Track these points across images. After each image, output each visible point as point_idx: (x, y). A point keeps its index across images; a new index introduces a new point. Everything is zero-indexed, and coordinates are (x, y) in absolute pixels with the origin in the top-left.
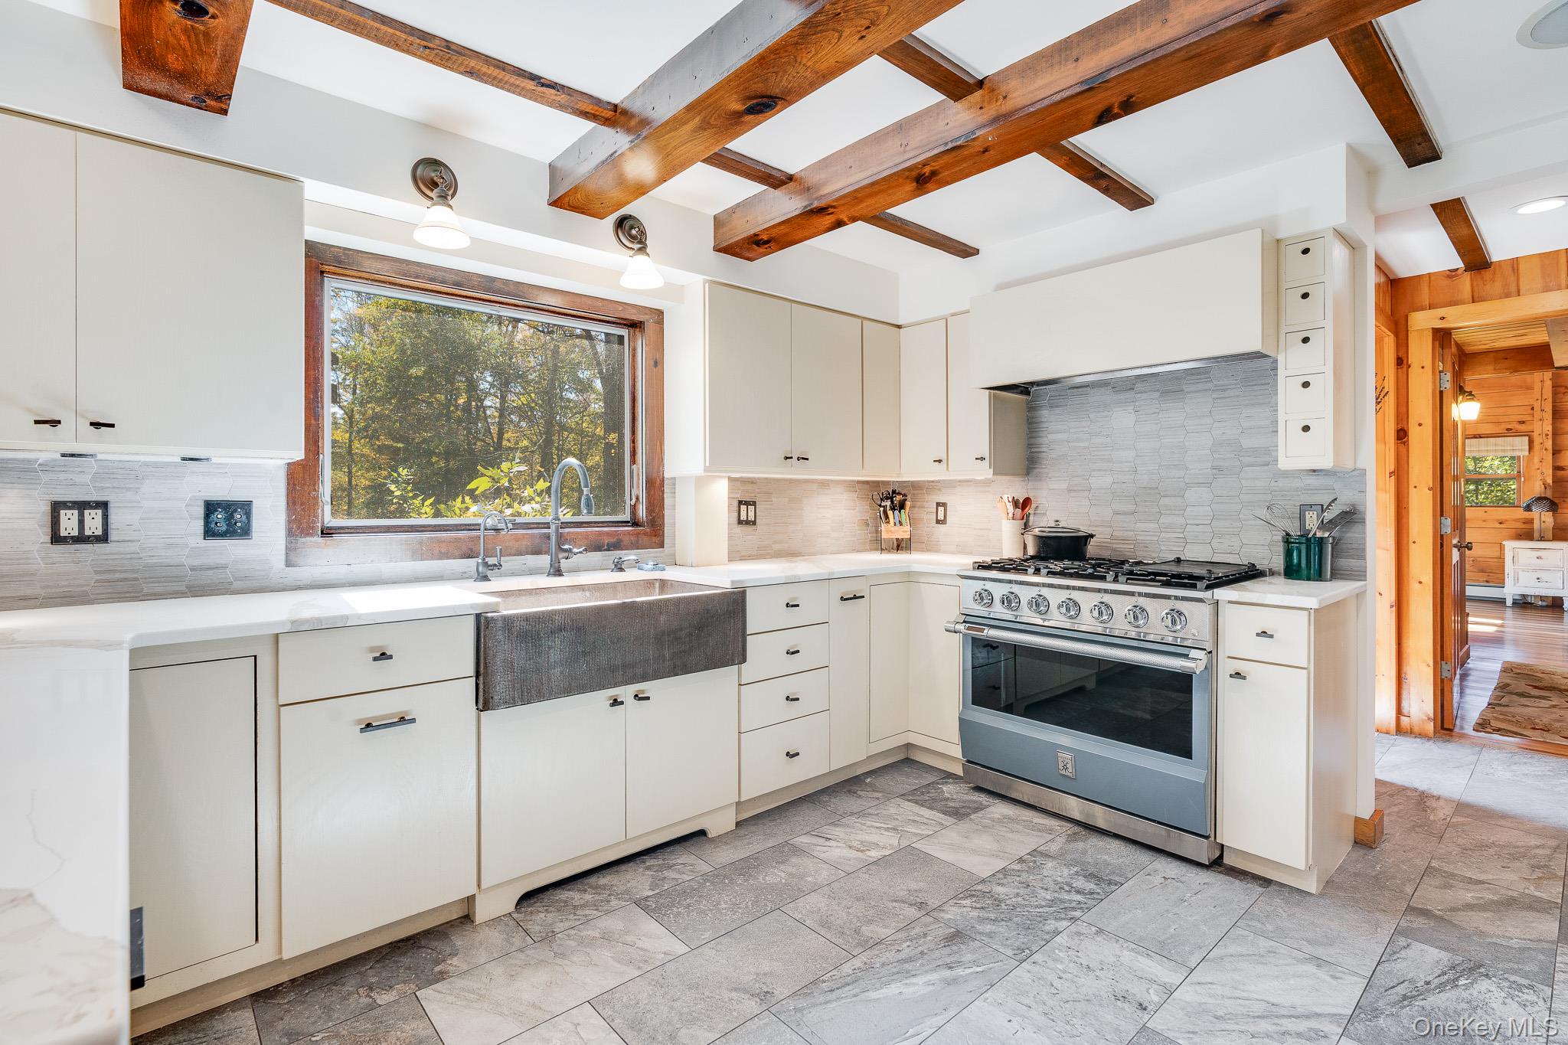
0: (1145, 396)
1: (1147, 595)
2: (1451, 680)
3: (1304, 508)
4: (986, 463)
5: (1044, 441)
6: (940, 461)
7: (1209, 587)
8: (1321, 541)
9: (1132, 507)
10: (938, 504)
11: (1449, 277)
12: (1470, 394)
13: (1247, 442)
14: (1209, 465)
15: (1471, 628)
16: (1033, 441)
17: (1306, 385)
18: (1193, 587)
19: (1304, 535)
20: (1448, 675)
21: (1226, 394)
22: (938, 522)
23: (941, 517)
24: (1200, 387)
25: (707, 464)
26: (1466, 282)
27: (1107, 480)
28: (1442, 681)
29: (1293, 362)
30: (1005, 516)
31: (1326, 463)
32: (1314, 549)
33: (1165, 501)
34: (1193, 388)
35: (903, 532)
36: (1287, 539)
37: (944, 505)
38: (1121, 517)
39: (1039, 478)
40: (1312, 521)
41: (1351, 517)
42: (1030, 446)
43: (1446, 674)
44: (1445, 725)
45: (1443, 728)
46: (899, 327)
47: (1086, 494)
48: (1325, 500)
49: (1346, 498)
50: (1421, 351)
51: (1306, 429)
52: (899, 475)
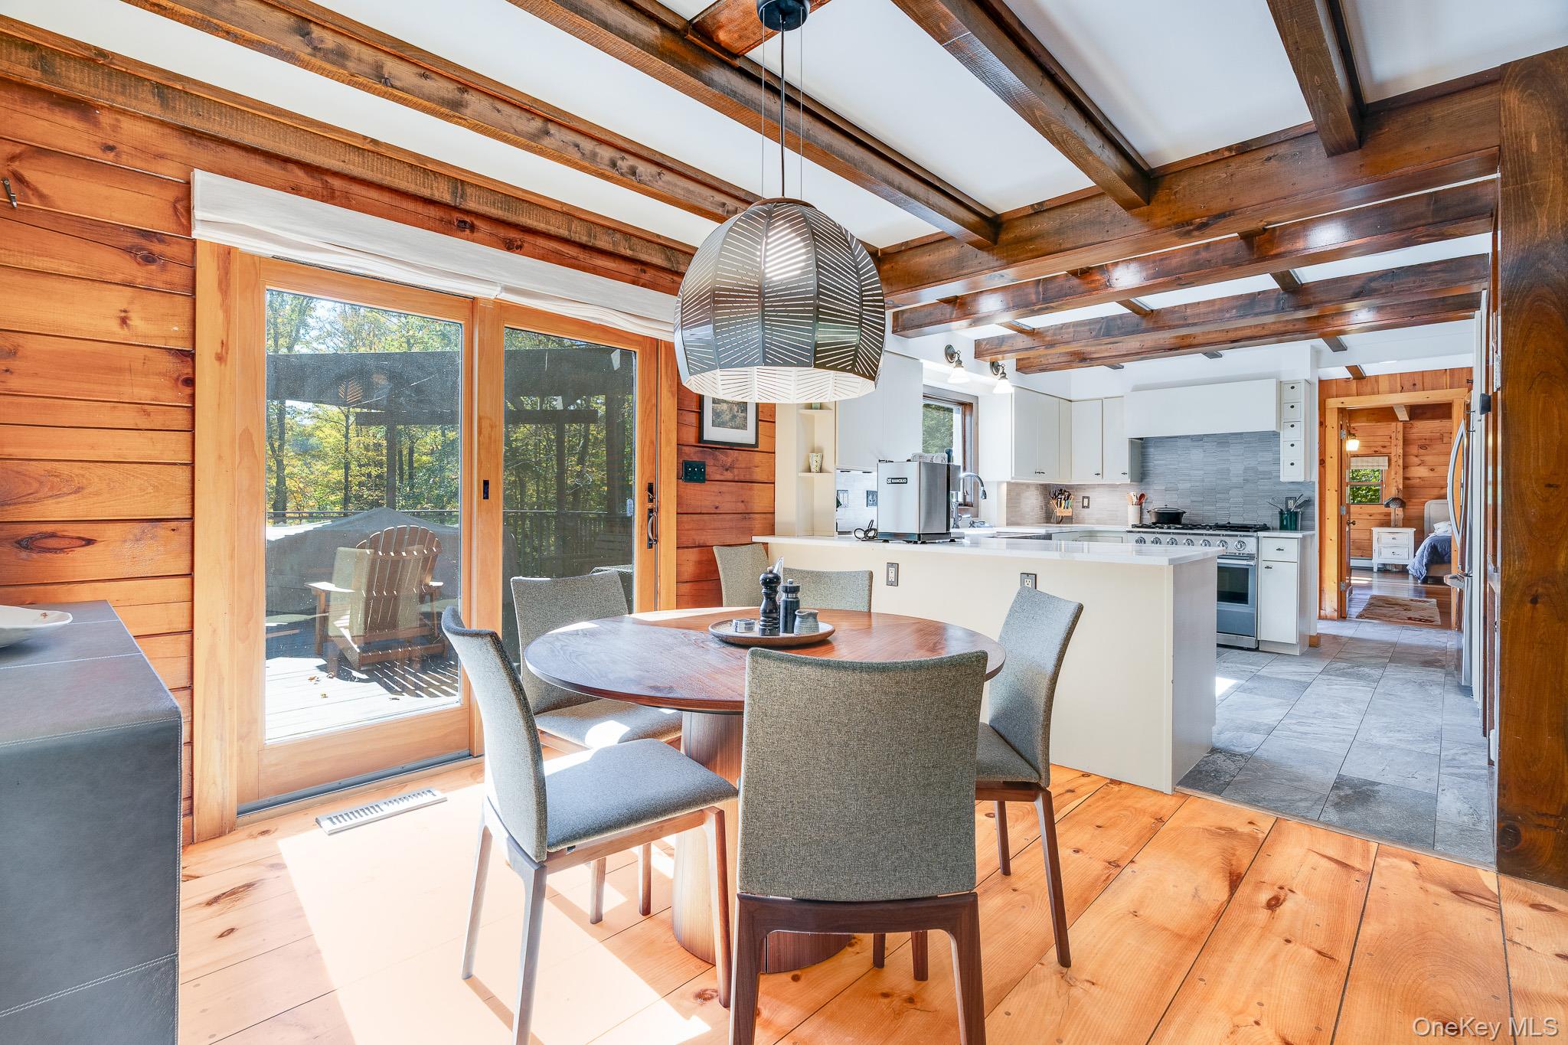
0: (1208, 444)
1: (1226, 535)
2: (1345, 591)
3: (1288, 499)
4: (1127, 476)
5: (1151, 464)
6: (1098, 474)
7: (1255, 531)
8: (1296, 513)
9: (1202, 499)
10: (1084, 497)
11: (1346, 381)
12: (1354, 435)
13: (1261, 469)
14: (1242, 478)
15: (1352, 582)
16: (1145, 464)
17: (1292, 445)
18: (1249, 531)
19: (1288, 510)
20: (1344, 589)
21: (1251, 445)
22: (1083, 507)
23: (1086, 504)
24: (1238, 441)
25: (1013, 475)
26: (1354, 384)
27: (1188, 485)
28: (1341, 592)
29: (1287, 436)
30: (1130, 503)
31: (1301, 479)
32: (1293, 518)
33: (1218, 496)
34: (1235, 441)
35: (1067, 513)
36: (1281, 513)
37: (1088, 498)
38: (1195, 504)
39: (1148, 484)
40: (1291, 505)
41: (1308, 503)
42: (1143, 467)
43: (1343, 588)
44: (1342, 615)
45: (1341, 617)
46: (1070, 401)
47: (1175, 492)
48: (1297, 495)
49: (1307, 494)
50: (1332, 420)
51: (1292, 464)
52: (1070, 482)
